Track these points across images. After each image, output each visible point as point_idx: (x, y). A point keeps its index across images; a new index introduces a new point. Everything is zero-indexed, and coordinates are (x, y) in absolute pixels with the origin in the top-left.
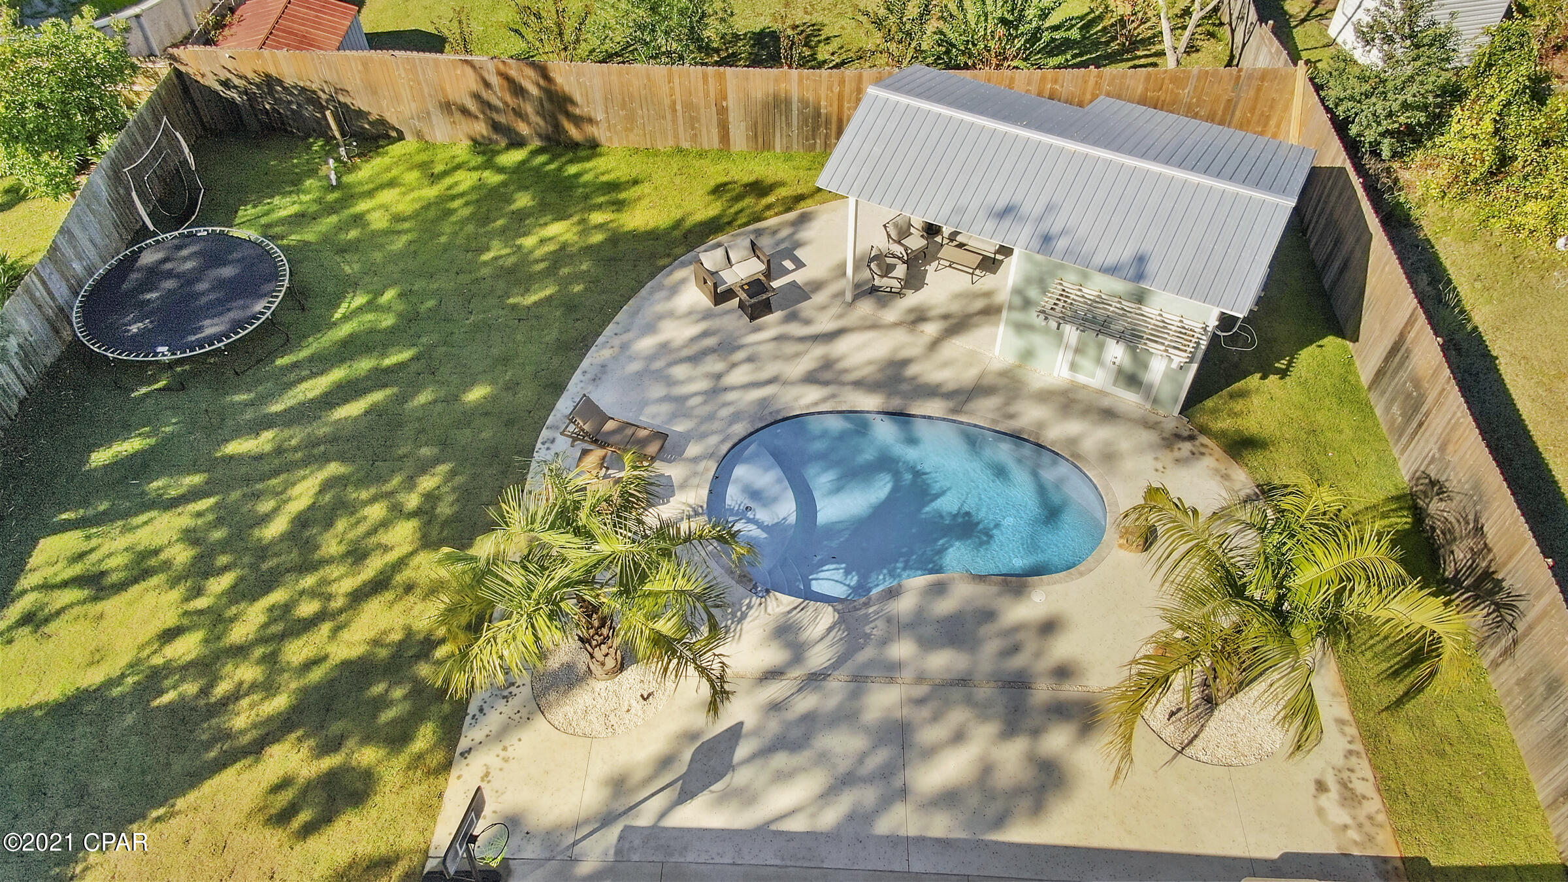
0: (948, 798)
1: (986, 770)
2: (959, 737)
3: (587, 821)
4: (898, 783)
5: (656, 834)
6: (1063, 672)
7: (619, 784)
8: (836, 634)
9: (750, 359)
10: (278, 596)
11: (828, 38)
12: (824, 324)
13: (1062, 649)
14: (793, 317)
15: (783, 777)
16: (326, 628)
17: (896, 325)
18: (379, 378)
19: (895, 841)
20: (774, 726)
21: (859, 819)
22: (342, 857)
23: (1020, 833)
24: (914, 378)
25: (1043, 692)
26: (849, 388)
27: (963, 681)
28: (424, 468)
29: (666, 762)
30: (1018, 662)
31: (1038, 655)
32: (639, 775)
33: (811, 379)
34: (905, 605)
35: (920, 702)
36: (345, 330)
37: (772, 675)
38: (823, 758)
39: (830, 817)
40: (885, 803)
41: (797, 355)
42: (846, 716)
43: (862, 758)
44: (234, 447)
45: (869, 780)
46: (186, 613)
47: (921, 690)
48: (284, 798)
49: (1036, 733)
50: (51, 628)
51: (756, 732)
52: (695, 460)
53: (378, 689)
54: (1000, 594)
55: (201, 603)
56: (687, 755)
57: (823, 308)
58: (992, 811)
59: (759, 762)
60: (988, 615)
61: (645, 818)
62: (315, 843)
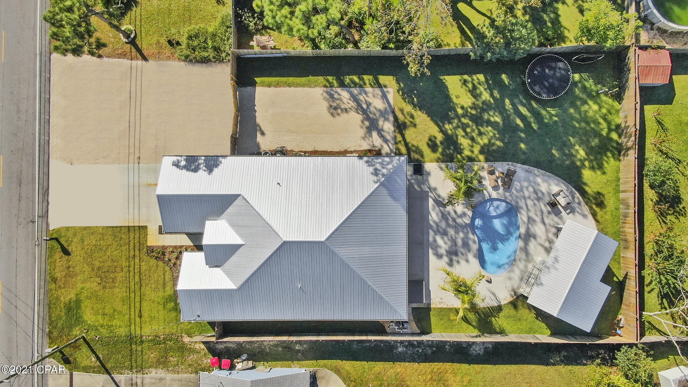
0: (435, 241)
1: (440, 247)
2: (445, 243)
3: (429, 185)
4: (437, 233)
5: (428, 196)
6: (458, 262)
7: (435, 189)
8: (464, 224)
9: (535, 204)
10: (470, 123)
11: (678, 218)
12: (546, 221)
13: (463, 262)
14: (549, 213)
15: (437, 215)
16: (463, 134)
17: (548, 237)
18: (527, 124)
19: (428, 232)
20: (446, 213)
21: (431, 227)
22: (424, 150)
23: (431, 251)
24: (530, 240)
25: (454, 258)
26: (527, 226)
27: (456, 245)
28: (502, 140)
29: (439, 196)
30: (460, 254)
31: (462, 258)
32: (437, 192)
33: (529, 218)
34: (471, 236)
35: (452, 237)
36: (544, 112)
37: (455, 212)
38: (441, 221)
39: (431, 222)
40: (434, 231)
41: (537, 215)
42: (448, 225)
43: (441, 227)
44: (507, 101)
45: (438, 229)
46: (467, 108)
47: (454, 238)
48: (433, 139)
49: (447, 256)
50: (464, 86)
51: (445, 210)
52: (505, 195)
53: (452, 148)
54: (474, 253)
55: (469, 110)
56: (441, 200)
57: (553, 220)
58: (433, 247)
59: (439, 211)
60: (469, 250)
61: (430, 194)
62: (426, 145)
